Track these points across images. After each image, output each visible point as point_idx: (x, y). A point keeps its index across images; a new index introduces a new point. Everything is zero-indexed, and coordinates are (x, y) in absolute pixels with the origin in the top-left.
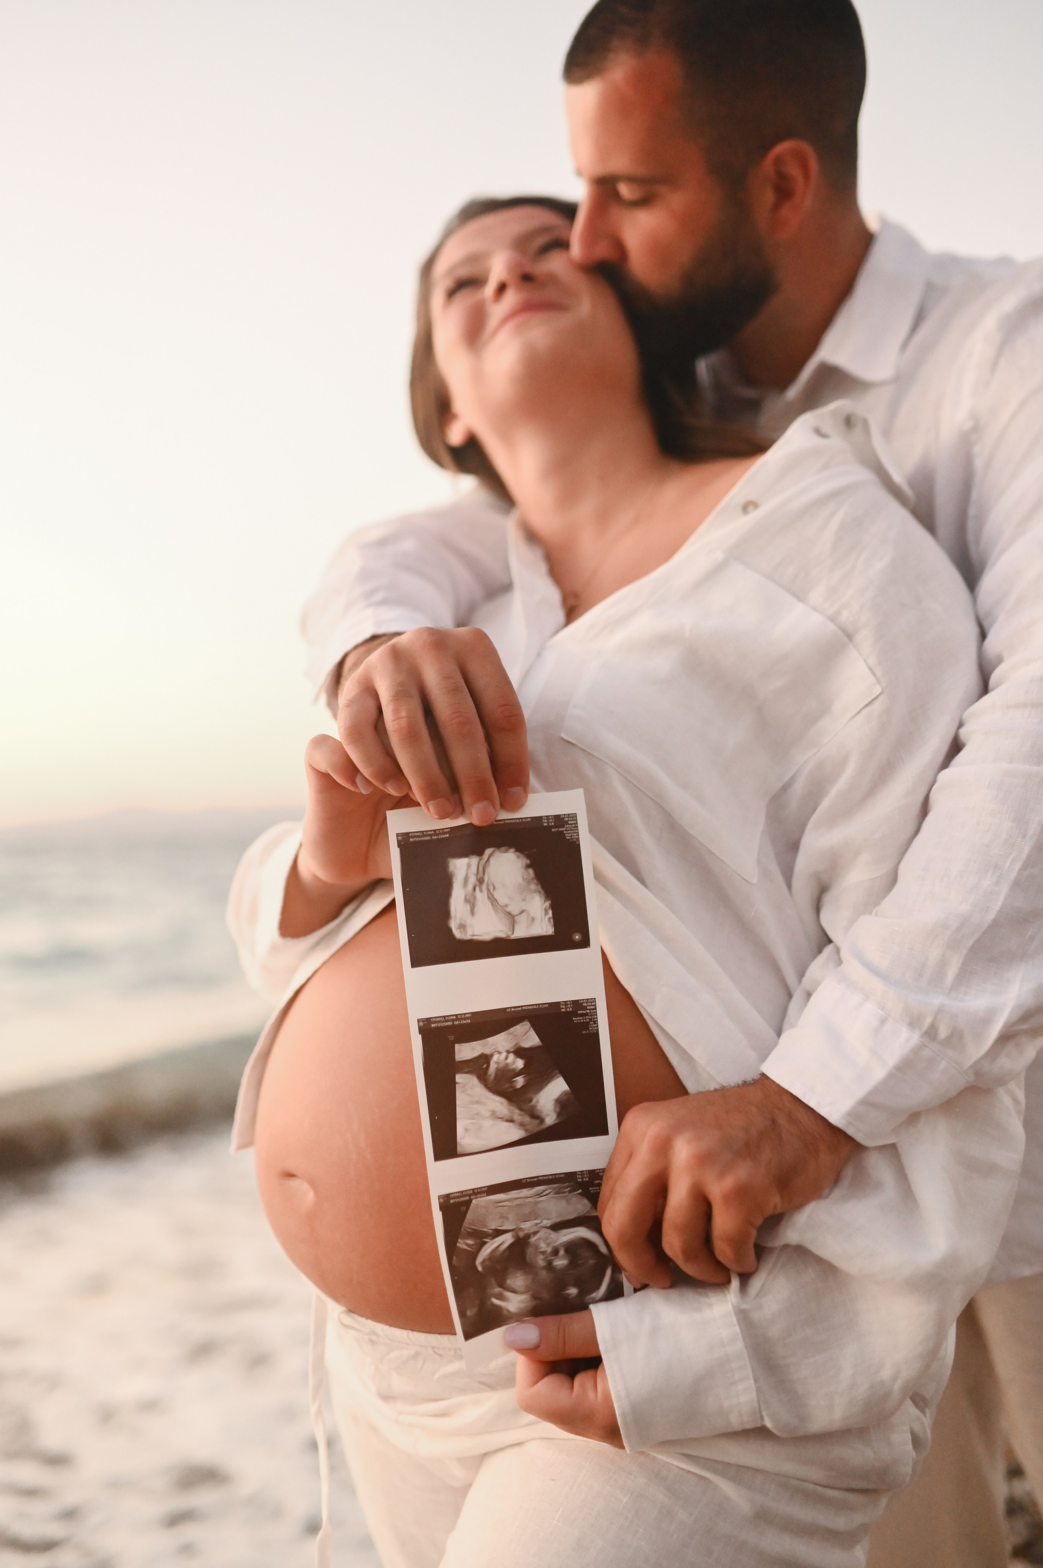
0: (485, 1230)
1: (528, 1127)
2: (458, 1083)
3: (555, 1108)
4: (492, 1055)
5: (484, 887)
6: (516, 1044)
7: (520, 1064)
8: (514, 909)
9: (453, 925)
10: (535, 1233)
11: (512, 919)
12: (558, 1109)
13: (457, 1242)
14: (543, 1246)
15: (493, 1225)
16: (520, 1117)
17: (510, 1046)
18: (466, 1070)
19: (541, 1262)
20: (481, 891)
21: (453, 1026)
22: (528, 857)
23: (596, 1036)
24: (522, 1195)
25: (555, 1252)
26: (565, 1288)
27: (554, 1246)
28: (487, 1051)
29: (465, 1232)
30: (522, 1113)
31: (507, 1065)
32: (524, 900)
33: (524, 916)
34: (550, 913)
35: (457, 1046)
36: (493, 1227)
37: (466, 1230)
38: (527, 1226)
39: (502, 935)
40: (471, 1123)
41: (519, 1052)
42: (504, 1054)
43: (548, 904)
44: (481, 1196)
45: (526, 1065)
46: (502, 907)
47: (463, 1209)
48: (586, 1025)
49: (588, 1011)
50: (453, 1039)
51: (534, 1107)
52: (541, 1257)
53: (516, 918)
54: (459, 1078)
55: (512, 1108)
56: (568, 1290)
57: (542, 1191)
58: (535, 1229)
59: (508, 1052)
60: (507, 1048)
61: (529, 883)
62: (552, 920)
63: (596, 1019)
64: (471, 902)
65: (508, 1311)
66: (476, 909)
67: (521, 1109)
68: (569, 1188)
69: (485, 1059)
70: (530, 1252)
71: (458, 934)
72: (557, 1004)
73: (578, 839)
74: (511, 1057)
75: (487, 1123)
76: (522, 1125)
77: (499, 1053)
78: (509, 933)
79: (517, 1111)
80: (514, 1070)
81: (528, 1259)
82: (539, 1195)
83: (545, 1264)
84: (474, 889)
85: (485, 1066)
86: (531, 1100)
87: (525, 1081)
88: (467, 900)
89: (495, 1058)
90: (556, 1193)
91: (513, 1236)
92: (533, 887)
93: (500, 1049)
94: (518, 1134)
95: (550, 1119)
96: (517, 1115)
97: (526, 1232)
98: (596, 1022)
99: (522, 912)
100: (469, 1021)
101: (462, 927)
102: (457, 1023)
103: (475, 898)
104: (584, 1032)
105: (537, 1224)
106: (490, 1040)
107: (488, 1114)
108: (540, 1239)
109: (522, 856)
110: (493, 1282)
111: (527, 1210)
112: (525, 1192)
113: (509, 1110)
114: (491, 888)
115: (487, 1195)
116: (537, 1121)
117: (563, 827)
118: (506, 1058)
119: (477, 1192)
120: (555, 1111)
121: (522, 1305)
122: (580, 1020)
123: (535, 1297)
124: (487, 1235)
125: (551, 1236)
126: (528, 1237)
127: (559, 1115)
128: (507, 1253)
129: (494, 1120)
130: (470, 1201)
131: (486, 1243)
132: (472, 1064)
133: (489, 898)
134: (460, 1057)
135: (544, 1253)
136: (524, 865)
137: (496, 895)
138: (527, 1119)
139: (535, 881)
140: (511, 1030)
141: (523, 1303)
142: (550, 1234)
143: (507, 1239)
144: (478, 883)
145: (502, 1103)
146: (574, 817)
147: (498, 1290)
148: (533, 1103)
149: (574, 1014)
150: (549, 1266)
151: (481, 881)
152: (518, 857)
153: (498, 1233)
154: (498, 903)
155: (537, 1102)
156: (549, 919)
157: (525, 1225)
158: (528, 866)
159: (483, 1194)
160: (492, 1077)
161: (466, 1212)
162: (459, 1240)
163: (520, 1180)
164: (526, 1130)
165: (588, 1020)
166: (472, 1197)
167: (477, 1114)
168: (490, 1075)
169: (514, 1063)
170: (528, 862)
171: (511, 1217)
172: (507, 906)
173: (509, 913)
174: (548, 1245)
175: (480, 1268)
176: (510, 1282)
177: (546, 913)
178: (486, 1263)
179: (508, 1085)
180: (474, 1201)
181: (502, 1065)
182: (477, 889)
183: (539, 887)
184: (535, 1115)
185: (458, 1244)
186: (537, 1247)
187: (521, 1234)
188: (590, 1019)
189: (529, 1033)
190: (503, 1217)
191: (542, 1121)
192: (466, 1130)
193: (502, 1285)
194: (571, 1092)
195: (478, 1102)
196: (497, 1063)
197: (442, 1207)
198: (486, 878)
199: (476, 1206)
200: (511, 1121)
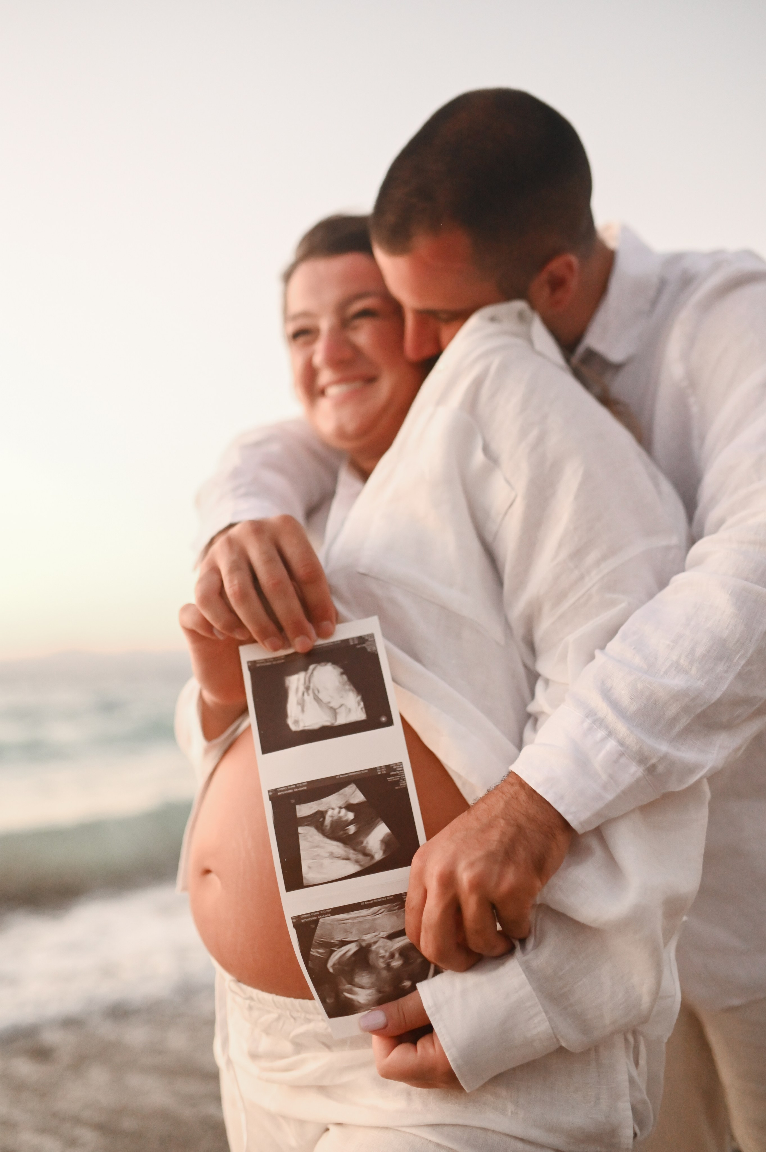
0: (332, 941)
1: (362, 863)
2: (300, 833)
3: (381, 846)
4: (326, 812)
5: (311, 692)
6: (347, 802)
7: (351, 816)
8: (334, 704)
9: (290, 722)
10: (375, 943)
11: (334, 712)
12: (383, 848)
13: (310, 950)
14: (382, 952)
15: (339, 937)
16: (355, 856)
17: (342, 803)
18: (305, 824)
19: (381, 964)
20: (308, 695)
21: (294, 793)
22: (342, 667)
23: (405, 790)
24: (362, 914)
25: (392, 956)
26: (401, 981)
27: (391, 952)
28: (322, 808)
29: (316, 943)
30: (356, 853)
31: (340, 818)
32: (342, 697)
33: (343, 708)
34: (362, 704)
35: (298, 807)
36: (339, 939)
37: (316, 942)
38: (368, 938)
39: (328, 724)
40: (312, 862)
41: (349, 807)
42: (337, 810)
43: (359, 698)
44: (327, 916)
45: (355, 816)
46: (326, 704)
47: (313, 926)
48: (397, 783)
49: (398, 772)
50: (294, 802)
51: (365, 848)
52: (381, 960)
53: (338, 711)
54: (300, 830)
55: (347, 849)
56: (403, 983)
57: (378, 910)
58: (375, 939)
59: (340, 808)
60: (339, 805)
61: (344, 685)
62: (364, 709)
63: (404, 778)
64: (302, 704)
65: (359, 1002)
66: (306, 708)
67: (354, 850)
68: (398, 907)
69: (322, 814)
70: (372, 957)
71: (293, 728)
72: (375, 769)
73: (376, 651)
74: (343, 811)
75: (327, 862)
76: (357, 862)
77: (333, 809)
78: (333, 722)
79: (352, 851)
80: (346, 821)
81: (370, 962)
82: (375, 913)
83: (385, 966)
84: (303, 694)
85: (321, 820)
86: (362, 842)
87: (356, 828)
88: (298, 704)
89: (330, 813)
90: (389, 911)
91: (357, 946)
92: (347, 687)
93: (333, 806)
94: (354, 868)
95: (379, 855)
96: (352, 854)
97: (368, 942)
98: (404, 780)
99: (342, 705)
100: (305, 788)
101: (296, 722)
102: (296, 790)
103: (303, 700)
104: (397, 788)
105: (376, 936)
106: (324, 800)
107: (328, 855)
108: (379, 947)
109: (336, 667)
110: (343, 980)
111: (367, 926)
112: (364, 912)
113: (345, 851)
114: (316, 692)
115: (332, 915)
116: (369, 858)
117: (364, 643)
118: (339, 812)
119: (323, 913)
120: (381, 849)
121: (370, 998)
122: (392, 779)
123: (379, 991)
124: (333, 945)
125: (388, 944)
126: (369, 946)
127: (385, 852)
128: (353, 959)
129: (332, 859)
130: (317, 921)
131: (334, 951)
132: (310, 819)
133: (315, 699)
134: (300, 814)
135: (383, 957)
136: (339, 673)
137: (321, 696)
138: (360, 857)
139: (348, 683)
140: (342, 791)
141: (370, 996)
142: (387, 943)
143: (352, 948)
144: (305, 690)
145: (338, 846)
146: (372, 636)
147: (348, 986)
148: (364, 844)
149: (388, 775)
150: (388, 966)
151: (307, 688)
152: (334, 668)
153: (343, 943)
154: (323, 702)
155: (367, 843)
156: (362, 709)
157: (366, 937)
158: (342, 674)
159: (328, 915)
160: (328, 827)
161: (315, 929)
162: (312, 950)
163: (360, 903)
164: (361, 865)
165: (398, 779)
166: (319, 917)
167: (318, 855)
168: (326, 826)
169: (346, 815)
170: (342, 670)
171: (354, 931)
172: (329, 703)
173: (331, 708)
174: (386, 951)
175: (331, 970)
176: (357, 980)
177: (359, 704)
178: (337, 966)
179: (341, 833)
180: (321, 920)
181: (335, 818)
182: (306, 694)
183: (352, 687)
184: (366, 854)
185: (311, 952)
186: (377, 953)
187: (364, 944)
188: (400, 778)
189: (356, 792)
190: (346, 931)
191: (372, 857)
192: (309, 867)
193: (351, 982)
194: (392, 834)
195: (317, 847)
196: (332, 817)
197: (295, 926)
198: (312, 685)
199: (323, 923)
200: (348, 859)
